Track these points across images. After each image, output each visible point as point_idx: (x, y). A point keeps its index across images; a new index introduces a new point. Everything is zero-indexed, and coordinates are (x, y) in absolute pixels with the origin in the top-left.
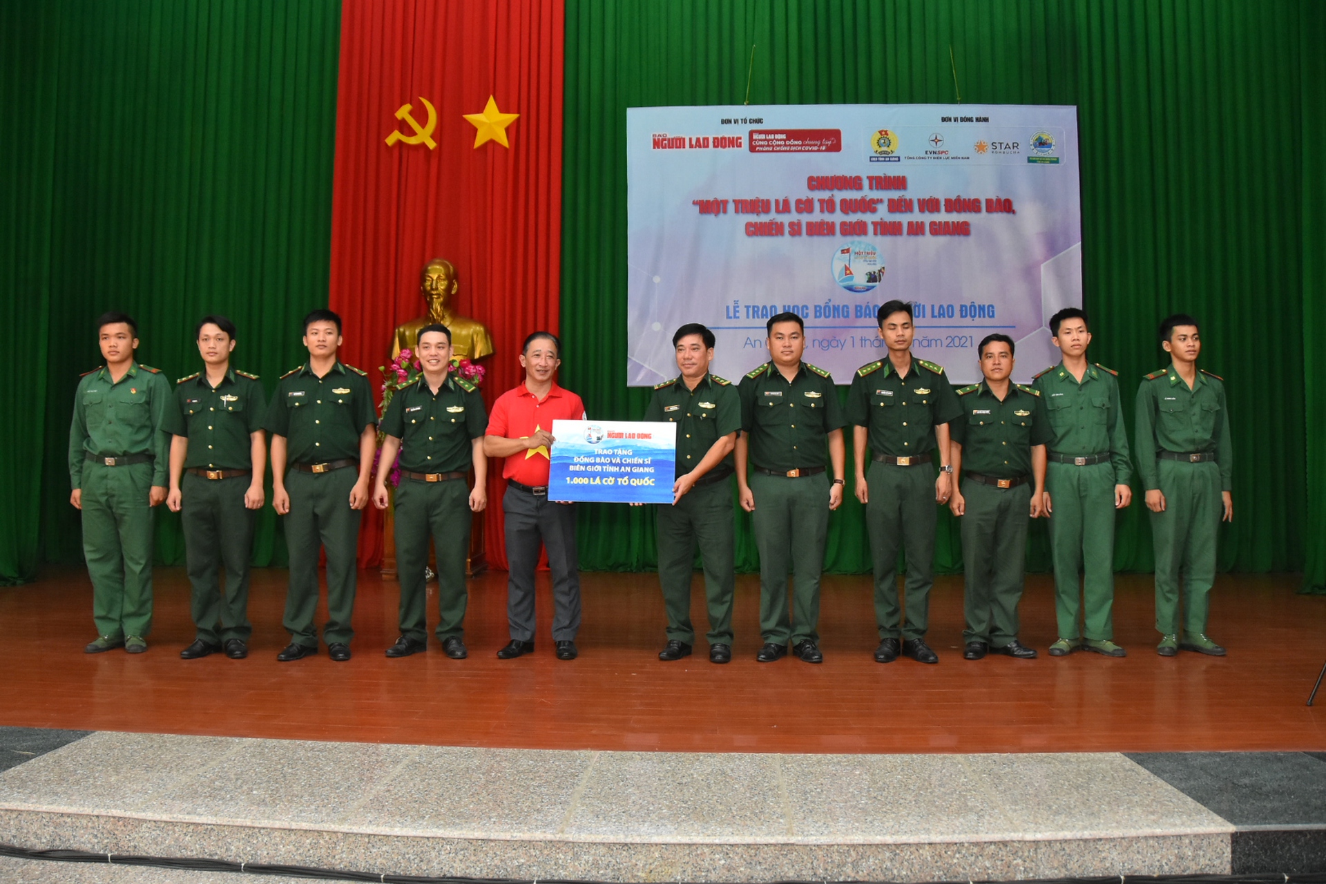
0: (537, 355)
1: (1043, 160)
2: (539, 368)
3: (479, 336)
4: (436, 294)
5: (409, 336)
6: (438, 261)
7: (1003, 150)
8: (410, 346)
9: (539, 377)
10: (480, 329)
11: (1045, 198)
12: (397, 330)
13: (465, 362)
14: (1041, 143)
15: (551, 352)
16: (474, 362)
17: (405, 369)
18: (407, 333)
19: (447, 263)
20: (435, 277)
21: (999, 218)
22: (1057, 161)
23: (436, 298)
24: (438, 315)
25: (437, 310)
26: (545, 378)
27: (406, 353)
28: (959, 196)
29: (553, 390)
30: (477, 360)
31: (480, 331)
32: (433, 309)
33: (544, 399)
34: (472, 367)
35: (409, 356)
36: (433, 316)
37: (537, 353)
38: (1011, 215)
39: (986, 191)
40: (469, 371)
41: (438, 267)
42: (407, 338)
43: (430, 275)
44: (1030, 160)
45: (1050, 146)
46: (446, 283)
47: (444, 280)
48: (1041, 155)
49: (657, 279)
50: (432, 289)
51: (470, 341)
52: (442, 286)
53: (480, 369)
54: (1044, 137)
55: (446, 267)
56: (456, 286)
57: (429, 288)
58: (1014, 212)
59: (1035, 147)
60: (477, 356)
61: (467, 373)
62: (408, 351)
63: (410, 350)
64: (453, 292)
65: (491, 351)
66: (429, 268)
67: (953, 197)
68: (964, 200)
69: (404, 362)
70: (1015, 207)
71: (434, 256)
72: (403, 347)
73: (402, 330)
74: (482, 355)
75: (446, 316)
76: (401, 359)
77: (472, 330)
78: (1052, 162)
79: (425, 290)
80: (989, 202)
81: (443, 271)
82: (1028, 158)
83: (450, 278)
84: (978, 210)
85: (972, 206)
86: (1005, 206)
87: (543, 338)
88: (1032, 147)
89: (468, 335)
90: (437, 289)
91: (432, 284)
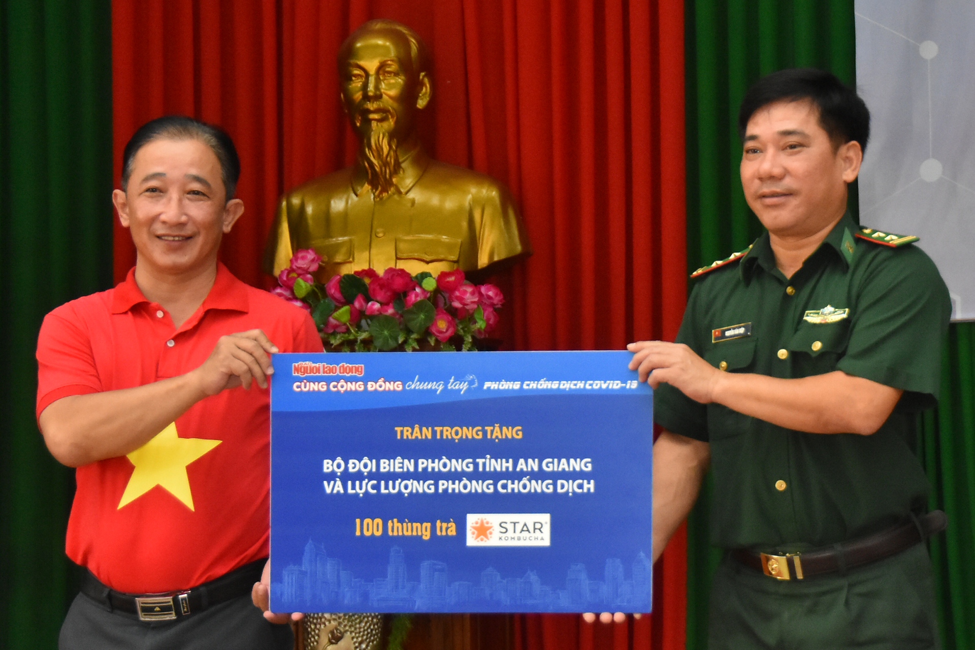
0: (153, 190)
2: (160, 230)
3: (488, 212)
4: (377, 111)
5: (315, 215)
6: (378, 26)
8: (317, 242)
9: (163, 258)
10: (489, 193)
12: (284, 203)
13: (452, 279)
15: (197, 179)
16: (476, 277)
17: (303, 300)
18: (309, 210)
19: (404, 30)
20: (371, 65)
23: (378, 121)
24: (385, 164)
25: (379, 149)
26: (184, 258)
27: (307, 260)
29: (217, 292)
30: (484, 269)
31: (490, 200)
32: (370, 147)
33: (189, 322)
34: (469, 290)
35: (314, 267)
36: (371, 165)
37: (153, 183)
40: (460, 299)
41: (380, 42)
42: (310, 222)
43: (362, 63)
46: (400, 80)
47: (396, 74)
49: (929, 50)
50: (366, 97)
51: (465, 224)
52: (392, 87)
53: (491, 293)
55: (400, 40)
56: (426, 90)
57: (358, 96)
60: (483, 260)
61: (457, 304)
62: (311, 255)
63: (315, 250)
64: (421, 103)
65: (519, 249)
66: (359, 45)
69: (300, 281)
71: (372, 14)
72: (300, 242)
73: (296, 201)
74: (496, 259)
75: (403, 165)
76: (294, 275)
77: (470, 197)
79: (349, 100)
81: (393, 53)
83: (407, 67)
87: (172, 136)
89: (460, 209)
90: (378, 97)
91: (365, 86)
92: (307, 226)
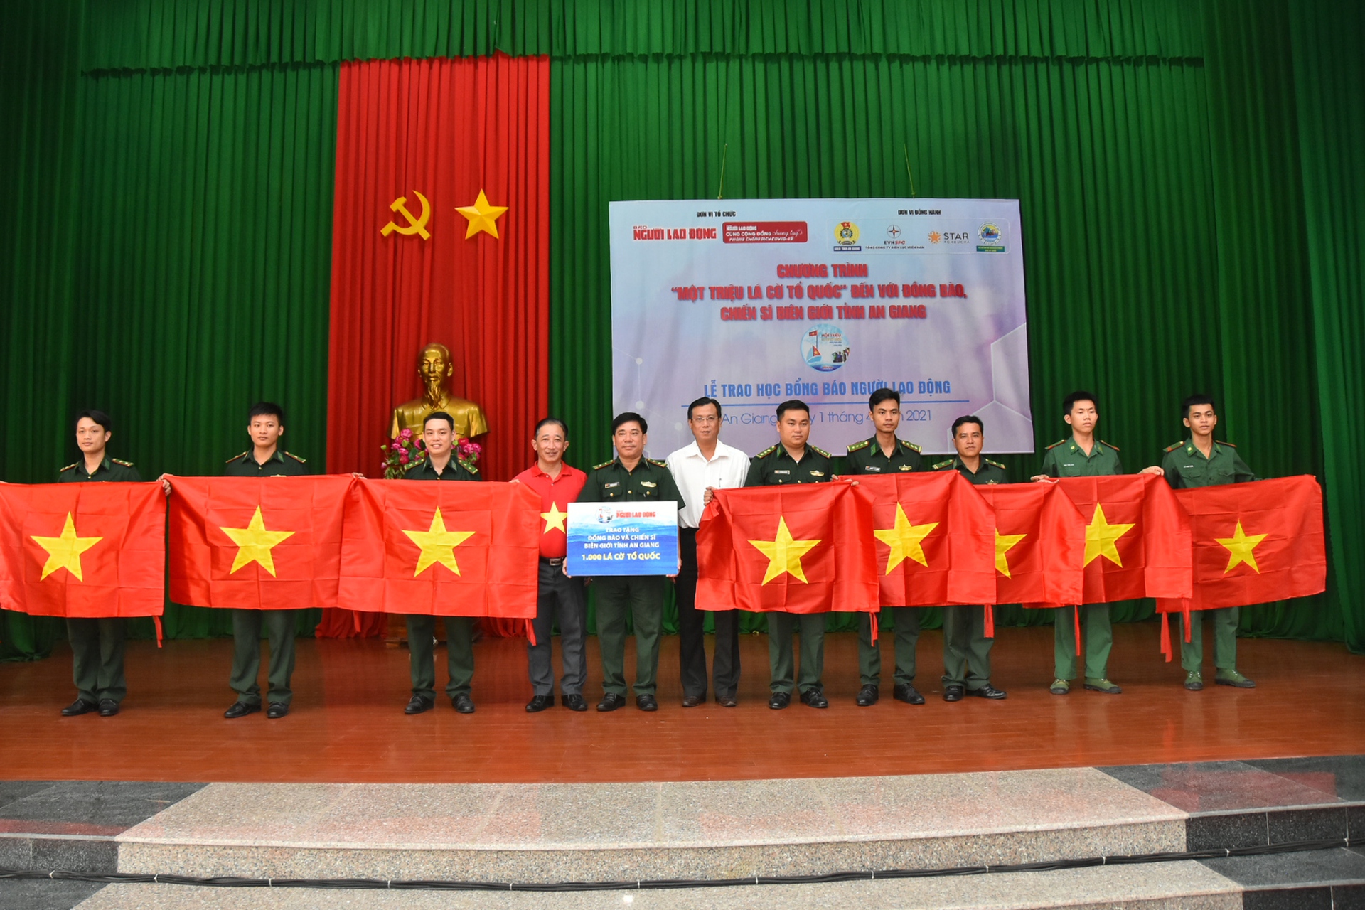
1: (990, 249)
2: (547, 450)
3: (475, 415)
4: (434, 377)
5: (408, 417)
6: (434, 345)
7: (954, 240)
8: (409, 427)
9: (549, 459)
10: (474, 409)
11: (993, 282)
12: (395, 411)
13: (464, 441)
14: (989, 234)
15: (558, 436)
16: (471, 440)
17: (405, 448)
18: (406, 414)
19: (442, 346)
20: (432, 360)
21: (952, 302)
22: (1003, 250)
23: (434, 381)
24: (436, 397)
25: (434, 391)
28: (915, 282)
30: (473, 437)
31: (475, 411)
32: (430, 391)
34: (471, 445)
35: (409, 436)
36: (430, 396)
37: (545, 438)
38: (963, 299)
39: (939, 276)
40: (467, 449)
41: (433, 351)
42: (407, 419)
43: (428, 359)
44: (979, 249)
45: (996, 236)
46: (442, 366)
47: (441, 363)
48: (988, 244)
49: (639, 361)
50: (430, 372)
51: (466, 420)
52: (439, 368)
53: (477, 447)
54: (991, 228)
55: (443, 351)
56: (451, 369)
57: (426, 371)
58: (965, 296)
59: (983, 237)
60: (473, 434)
61: (465, 451)
62: (408, 431)
63: (409, 429)
64: (449, 374)
65: (486, 430)
66: (427, 352)
67: (911, 284)
68: (920, 285)
69: (404, 441)
70: (966, 292)
71: (428, 342)
72: (402, 425)
73: (400, 410)
74: (478, 434)
75: (443, 398)
76: (401, 438)
77: (467, 410)
78: (998, 251)
79: (422, 373)
80: (942, 287)
81: (440, 356)
82: (977, 247)
83: (446, 361)
84: (933, 295)
85: (927, 291)
86: (958, 291)
87: (550, 424)
88: (981, 237)
89: (464, 415)
90: (434, 372)
91: (429, 367)
92: (405, 420)
